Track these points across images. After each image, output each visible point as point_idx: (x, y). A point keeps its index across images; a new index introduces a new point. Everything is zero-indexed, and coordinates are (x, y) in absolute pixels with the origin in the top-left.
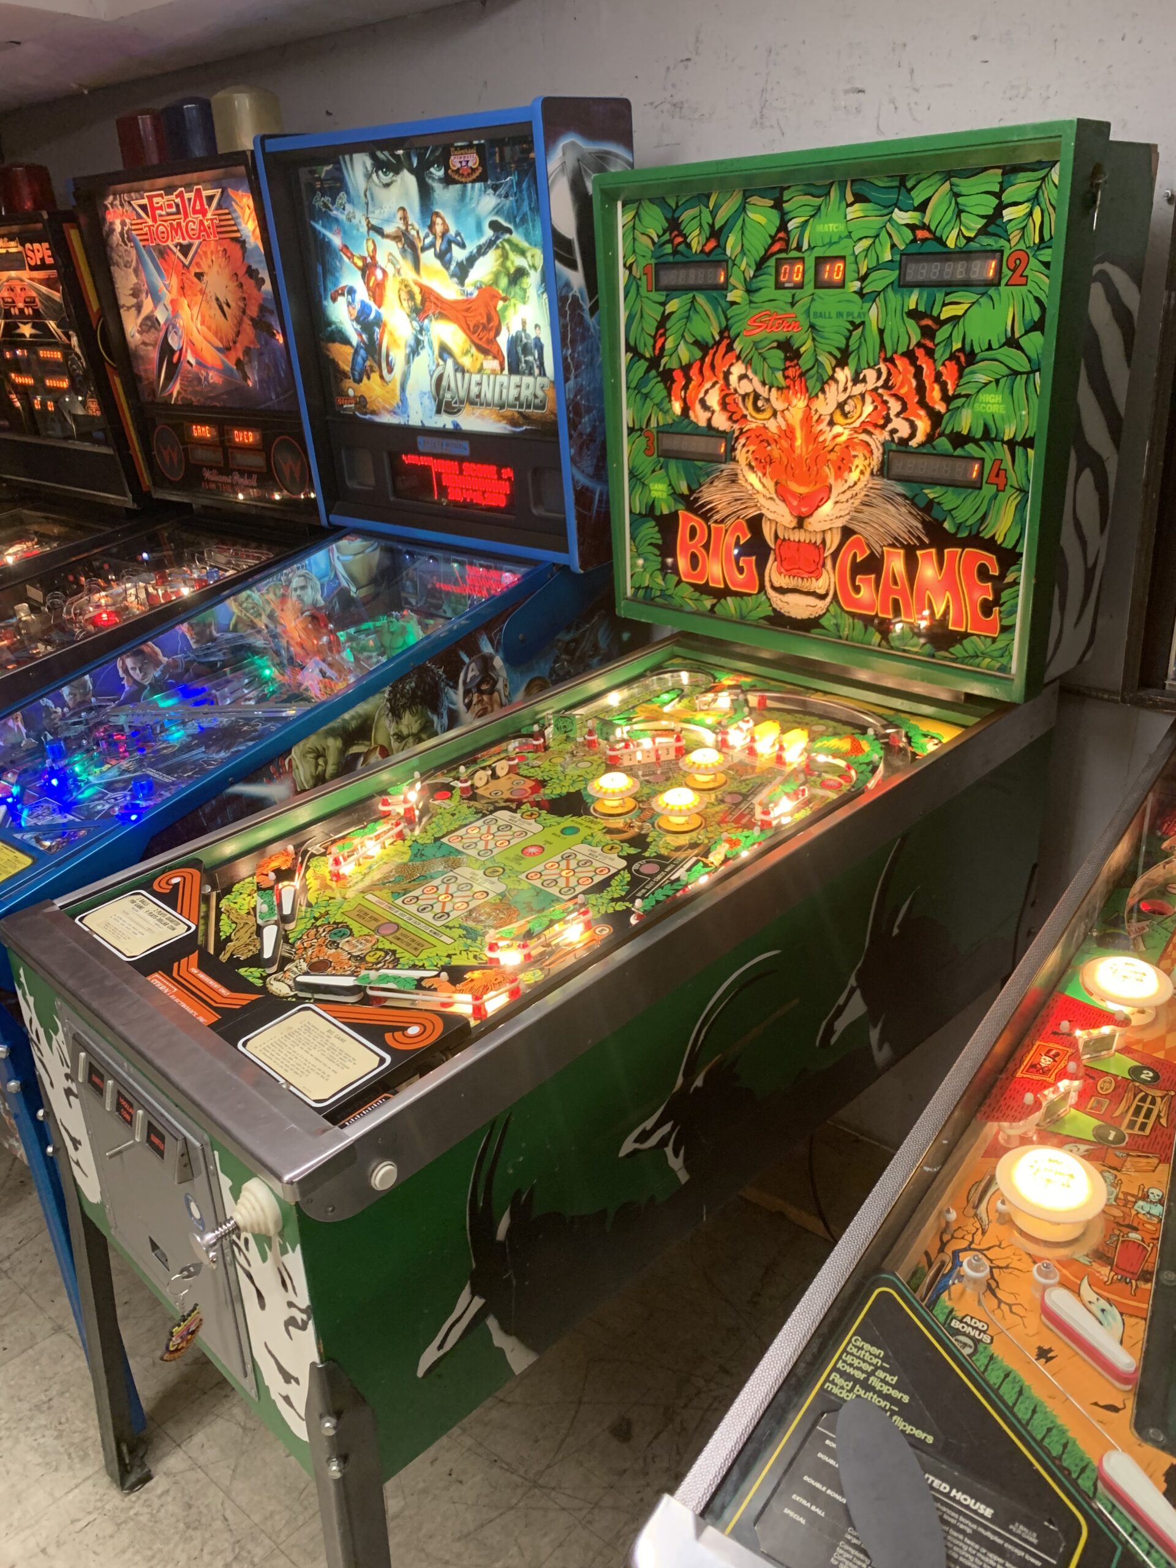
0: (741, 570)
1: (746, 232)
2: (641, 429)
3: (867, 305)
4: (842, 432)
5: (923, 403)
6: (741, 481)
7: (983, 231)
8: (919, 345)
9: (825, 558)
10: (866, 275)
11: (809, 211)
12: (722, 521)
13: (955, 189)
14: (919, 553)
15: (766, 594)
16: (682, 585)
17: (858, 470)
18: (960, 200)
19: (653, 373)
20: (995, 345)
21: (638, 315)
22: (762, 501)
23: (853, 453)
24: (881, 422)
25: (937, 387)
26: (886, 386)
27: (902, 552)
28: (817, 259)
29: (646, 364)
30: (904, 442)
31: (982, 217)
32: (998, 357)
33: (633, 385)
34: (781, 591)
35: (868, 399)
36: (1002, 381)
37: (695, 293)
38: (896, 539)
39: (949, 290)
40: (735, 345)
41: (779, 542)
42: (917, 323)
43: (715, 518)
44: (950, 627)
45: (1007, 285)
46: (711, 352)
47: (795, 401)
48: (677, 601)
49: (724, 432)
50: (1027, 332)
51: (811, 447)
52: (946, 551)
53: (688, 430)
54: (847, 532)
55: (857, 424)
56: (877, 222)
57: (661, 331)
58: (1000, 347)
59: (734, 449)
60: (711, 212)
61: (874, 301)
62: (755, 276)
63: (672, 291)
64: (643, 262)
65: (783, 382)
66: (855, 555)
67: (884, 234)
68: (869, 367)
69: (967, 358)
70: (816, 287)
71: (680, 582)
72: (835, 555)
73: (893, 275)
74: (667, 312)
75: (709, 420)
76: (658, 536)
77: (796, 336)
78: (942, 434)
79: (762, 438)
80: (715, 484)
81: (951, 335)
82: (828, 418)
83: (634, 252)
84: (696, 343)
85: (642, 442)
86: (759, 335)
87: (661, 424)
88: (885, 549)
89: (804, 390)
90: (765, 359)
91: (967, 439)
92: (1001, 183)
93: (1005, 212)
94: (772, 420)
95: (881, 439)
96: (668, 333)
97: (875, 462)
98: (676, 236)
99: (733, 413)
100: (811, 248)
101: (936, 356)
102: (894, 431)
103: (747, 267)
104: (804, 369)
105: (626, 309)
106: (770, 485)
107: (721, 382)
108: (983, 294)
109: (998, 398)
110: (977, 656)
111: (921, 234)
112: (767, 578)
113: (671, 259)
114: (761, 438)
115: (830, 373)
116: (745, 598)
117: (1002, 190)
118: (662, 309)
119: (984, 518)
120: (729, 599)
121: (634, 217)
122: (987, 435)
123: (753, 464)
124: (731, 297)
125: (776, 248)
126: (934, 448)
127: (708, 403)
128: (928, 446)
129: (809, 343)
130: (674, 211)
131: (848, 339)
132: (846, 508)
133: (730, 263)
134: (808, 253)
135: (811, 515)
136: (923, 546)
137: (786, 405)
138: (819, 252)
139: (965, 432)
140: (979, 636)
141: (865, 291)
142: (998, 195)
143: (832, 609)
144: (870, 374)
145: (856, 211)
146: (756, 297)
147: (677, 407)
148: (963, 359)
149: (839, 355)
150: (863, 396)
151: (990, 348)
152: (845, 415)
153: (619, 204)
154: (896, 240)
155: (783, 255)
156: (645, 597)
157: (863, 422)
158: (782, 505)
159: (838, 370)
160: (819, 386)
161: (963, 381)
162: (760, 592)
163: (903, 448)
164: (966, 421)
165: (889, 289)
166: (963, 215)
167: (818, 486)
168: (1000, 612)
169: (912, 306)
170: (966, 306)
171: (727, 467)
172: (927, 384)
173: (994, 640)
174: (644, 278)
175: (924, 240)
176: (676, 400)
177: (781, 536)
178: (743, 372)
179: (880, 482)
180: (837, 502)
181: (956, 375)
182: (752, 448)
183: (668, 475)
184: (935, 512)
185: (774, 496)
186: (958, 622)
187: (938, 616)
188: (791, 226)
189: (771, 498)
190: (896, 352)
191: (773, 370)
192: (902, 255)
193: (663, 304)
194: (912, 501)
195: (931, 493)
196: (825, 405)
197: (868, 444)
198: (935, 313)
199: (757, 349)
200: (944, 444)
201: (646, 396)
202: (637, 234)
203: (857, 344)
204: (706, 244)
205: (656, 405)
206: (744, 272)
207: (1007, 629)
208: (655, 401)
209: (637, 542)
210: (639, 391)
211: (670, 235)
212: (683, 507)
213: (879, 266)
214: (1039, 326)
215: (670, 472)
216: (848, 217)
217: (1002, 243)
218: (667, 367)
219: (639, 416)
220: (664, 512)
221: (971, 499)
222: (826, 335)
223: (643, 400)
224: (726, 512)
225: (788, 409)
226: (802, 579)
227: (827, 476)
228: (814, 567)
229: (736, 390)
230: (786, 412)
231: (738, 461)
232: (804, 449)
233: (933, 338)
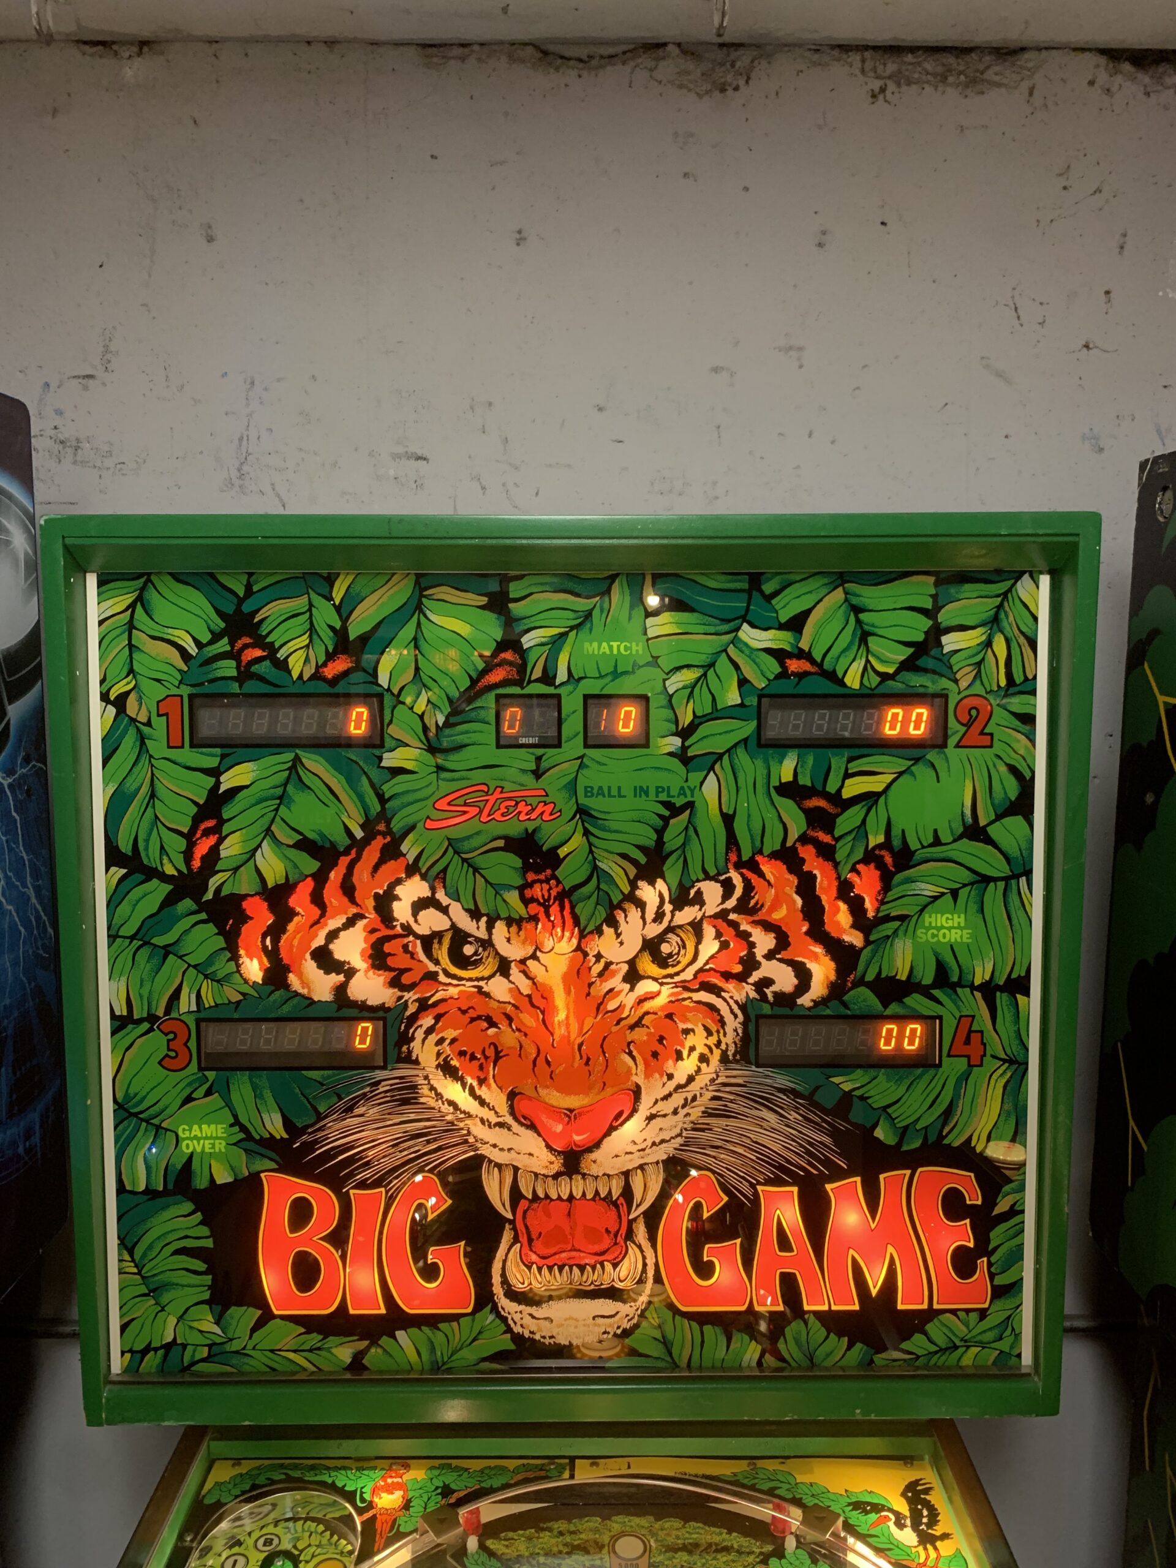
0: (429, 1273)
2: (152, 1018)
3: (695, 777)
4: (657, 991)
5: (818, 933)
6: (428, 1099)
7: (907, 665)
8: (804, 839)
9: (631, 1222)
10: (692, 728)
11: (570, 619)
13: (854, 601)
14: (829, 1187)
15: (495, 1309)
16: (272, 1324)
17: (695, 1055)
18: (862, 616)
19: (187, 904)
20: (946, 837)
21: (145, 789)
22: (479, 1130)
23: (682, 1026)
24: (738, 969)
25: (843, 907)
26: (743, 907)
27: (795, 1189)
28: (586, 697)
29: (167, 888)
30: (785, 1000)
32: (953, 855)
33: (129, 930)
34: (533, 1299)
35: (709, 931)
36: (963, 893)
37: (298, 751)
38: (781, 1168)
39: (856, 752)
40: (404, 848)
41: (523, 1204)
43: (360, 1177)
44: (900, 1307)
45: (958, 746)
46: (344, 861)
47: (548, 943)
48: (258, 1362)
49: (382, 1007)
50: (999, 817)
51: (589, 1022)
52: (882, 1177)
53: (286, 1010)
54: (677, 1168)
55: (688, 975)
56: (705, 644)
57: (211, 823)
58: (955, 841)
59: (405, 1039)
60: (338, 609)
61: (711, 769)
62: (447, 724)
64: (155, 694)
65: (520, 909)
66: (698, 1209)
67: (723, 662)
68: (708, 877)
69: (896, 859)
70: (586, 746)
71: (267, 1316)
73: (748, 728)
74: (223, 788)
75: (341, 990)
76: (205, 1231)
77: (546, 829)
78: (860, 982)
79: (475, 1012)
80: (359, 1110)
81: (864, 822)
82: (625, 968)
83: (131, 671)
84: (305, 845)
85: (157, 1042)
86: (460, 826)
87: (209, 1001)
88: (759, 1188)
89: (569, 921)
90: (476, 870)
91: (910, 986)
92: (935, 597)
93: (945, 639)
94: (499, 979)
95: (740, 997)
96: (226, 828)
97: (730, 1039)
98: (246, 646)
99: (402, 972)
100: (575, 680)
101: (840, 856)
102: (767, 982)
103: (426, 706)
105: (106, 783)
106: (496, 1096)
107: (372, 915)
108: (917, 760)
109: (959, 919)
110: (956, 1347)
111: (794, 665)
112: (496, 1279)
113: (235, 688)
114: (472, 1014)
115: (626, 889)
116: (441, 1326)
117: (937, 608)
118: (209, 780)
119: (948, 1113)
120: (400, 1334)
121: (132, 606)
122: (942, 979)
123: (455, 1063)
124: (391, 760)
125: (495, 677)
126: (845, 1005)
127: (339, 957)
129: (577, 840)
130: (241, 601)
131: (660, 832)
132: (671, 1126)
133: (388, 700)
134: (569, 688)
135: (597, 1145)
136: (837, 1174)
137: (529, 950)
138: (591, 687)
139: (902, 976)
140: (954, 1312)
141: (690, 753)
142: (930, 614)
143: (652, 1316)
144: (712, 891)
145: (665, 623)
146: (452, 761)
147: (254, 969)
148: (888, 860)
149: (642, 859)
150: (696, 927)
151: (937, 842)
152: (662, 961)
153: (92, 580)
154: (749, 672)
155: (513, 690)
156: (162, 1369)
157: (701, 970)
158: (528, 1135)
159: (640, 883)
160: (602, 913)
161: (891, 895)
162: (478, 1308)
163: (786, 1011)
164: (902, 959)
165: (741, 751)
166: (871, 640)
167: (609, 1091)
168: (990, 1265)
169: (787, 776)
170: (889, 778)
171: (390, 1076)
172: (825, 900)
173: (983, 1314)
174: (160, 723)
175: (802, 676)
176: (251, 955)
177: (526, 1191)
178: (427, 893)
179: (740, 1074)
180: (651, 1118)
181: (878, 886)
182: (450, 1034)
183: (229, 1105)
184: (857, 1114)
185: (509, 1120)
186: (913, 1295)
187: (874, 1291)
188: (528, 641)
189: (501, 1125)
190: (760, 852)
191: (498, 889)
192: (760, 697)
193: (215, 773)
194: (811, 1100)
195: (846, 1083)
196: (618, 946)
197: (712, 1007)
198: (832, 788)
199: (456, 852)
200: (864, 998)
201: (167, 951)
202: (139, 638)
203: (680, 840)
204: (325, 664)
205: (195, 967)
206: (421, 717)
207: (1006, 1291)
208: (192, 960)
209: (138, 1252)
210: (146, 943)
211: (232, 643)
212: (274, 1166)
213: (716, 714)
214: (1022, 806)
215: (235, 1097)
216: (651, 633)
217: (945, 683)
218: (225, 892)
219: (145, 992)
220: (219, 1181)
221: (922, 1084)
222: (614, 826)
223: (156, 961)
224: (387, 1163)
225: (533, 956)
226: (582, 1268)
227: (629, 1072)
228: (607, 1242)
229: (407, 929)
230: (529, 963)
231: (416, 1062)
232: (574, 1027)
233: (829, 828)
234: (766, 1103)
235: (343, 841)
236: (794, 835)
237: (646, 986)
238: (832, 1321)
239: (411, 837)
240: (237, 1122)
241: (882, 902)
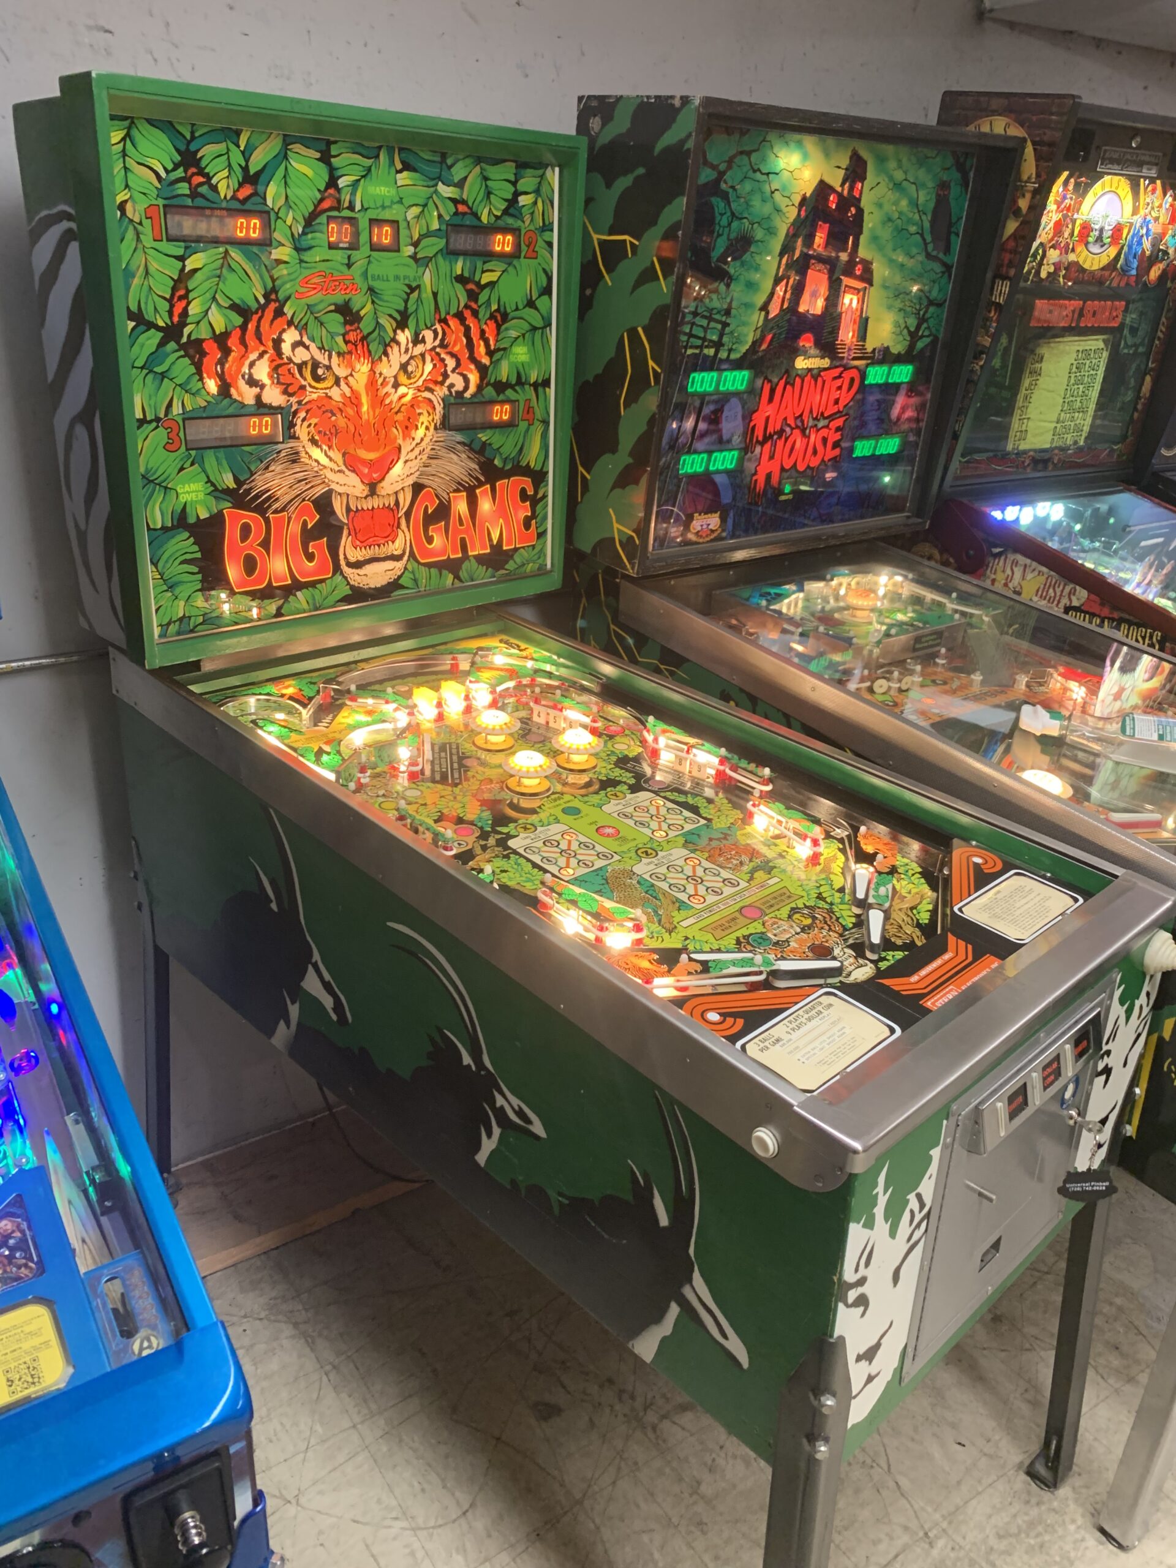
0: (310, 557)
1: (288, 180)
2: (157, 420)
3: (421, 270)
4: (407, 392)
5: (473, 359)
6: (305, 460)
7: (506, 212)
8: (466, 306)
9: (399, 519)
10: (418, 242)
11: (361, 171)
12: (283, 509)
13: (484, 173)
14: (478, 491)
15: (342, 573)
16: (235, 597)
17: (424, 427)
18: (489, 183)
19: (172, 345)
20: (520, 306)
21: (142, 268)
22: (330, 475)
23: (418, 411)
24: (440, 379)
25: (482, 343)
26: (442, 345)
27: (465, 494)
28: (370, 221)
29: (160, 335)
30: (460, 394)
31: (506, 200)
32: (523, 315)
34: (358, 565)
35: (428, 358)
36: (527, 335)
37: (228, 247)
38: (459, 483)
39: (485, 259)
40: (286, 310)
41: (352, 514)
42: (464, 286)
43: (274, 507)
44: (505, 548)
45: (524, 257)
46: (255, 317)
47: (358, 366)
49: (280, 407)
50: (540, 296)
51: (377, 411)
52: (497, 484)
53: (231, 411)
54: (417, 488)
55: (420, 383)
56: (423, 192)
57: (182, 292)
58: (524, 308)
59: (292, 425)
60: (243, 153)
61: (427, 266)
62: (304, 233)
63: (192, 244)
64: (142, 204)
65: (344, 347)
66: (426, 508)
68: (427, 328)
69: (501, 318)
70: (372, 249)
71: (232, 594)
72: (408, 515)
73: (442, 243)
74: (187, 269)
75: (258, 398)
76: (196, 548)
77: (354, 299)
78: (488, 384)
79: (324, 407)
80: (271, 469)
81: (489, 297)
82: (392, 380)
83: (127, 186)
84: (234, 307)
85: (161, 435)
86: (313, 297)
87: (189, 408)
89: (367, 354)
90: (322, 324)
91: (507, 385)
92: (516, 175)
93: (520, 199)
94: (335, 388)
95: (441, 395)
96: (191, 296)
97: (438, 417)
98: (193, 174)
99: (288, 385)
100: (364, 209)
101: (481, 316)
102: (452, 386)
103: (292, 220)
104: (365, 332)
106: (337, 456)
107: (271, 351)
108: (509, 264)
109: (525, 350)
110: (525, 564)
111: (462, 208)
112: (341, 557)
113: (189, 202)
114: (323, 409)
115: (392, 335)
116: (318, 586)
117: (517, 181)
118: (179, 264)
119: (521, 449)
120: (299, 594)
121: (123, 139)
122: (520, 382)
123: (317, 437)
124: (277, 253)
125: (326, 205)
126: (483, 396)
127: (256, 377)
128: (479, 396)
129: (369, 307)
130: (189, 143)
131: (406, 301)
132: (415, 465)
133: (272, 216)
134: (362, 214)
135: (383, 479)
136: (481, 484)
137: (349, 371)
138: (372, 214)
139: (504, 380)
140: (523, 548)
141: (419, 256)
142: (514, 183)
143: (409, 567)
144: (428, 335)
145: (404, 178)
146: (306, 256)
147: (212, 385)
148: (499, 318)
149: (399, 318)
150: (423, 355)
151: (517, 309)
152: (408, 376)
154: (443, 212)
155: (335, 213)
156: (179, 632)
157: (425, 380)
158: (353, 476)
159: (398, 331)
160: (381, 349)
161: (500, 337)
162: (334, 574)
163: (459, 401)
164: (504, 372)
165: (439, 256)
166: (492, 196)
167: (388, 449)
168: (536, 523)
169: (459, 272)
170: (499, 274)
171: (285, 447)
172: (475, 340)
173: (533, 547)
174: (147, 224)
175: (464, 214)
176: (210, 378)
177: (353, 507)
178: (299, 338)
179: (442, 435)
180: (406, 462)
181: (495, 332)
182: (314, 421)
183: (204, 471)
184: (488, 453)
185: (343, 468)
186: (509, 543)
187: (495, 542)
188: (341, 183)
189: (340, 471)
191: (332, 335)
192: (447, 225)
193: (182, 259)
194: (469, 446)
195: (483, 437)
196: (389, 368)
197: (430, 401)
198: (477, 279)
199: (312, 313)
200: (489, 392)
201: (163, 375)
202: (130, 163)
203: (414, 307)
204: (238, 190)
205: (180, 385)
206: (290, 227)
207: (541, 535)
208: (178, 381)
209: (160, 565)
210: (151, 371)
211: (185, 171)
212: (230, 505)
213: (429, 234)
214: (547, 291)
215: (207, 466)
216: (399, 184)
217: (519, 223)
218: (193, 338)
219: (152, 403)
220: (202, 517)
221: (511, 436)
222: (386, 298)
223: (157, 382)
224: (287, 498)
225: (351, 375)
226: (379, 546)
227: (396, 438)
228: (389, 530)
229: (290, 360)
230: (350, 378)
231: (298, 438)
232: (371, 413)
233: (476, 301)
234: (451, 449)
235: (254, 306)
236: (462, 305)
237: (402, 390)
238: (480, 559)
239: (288, 304)
240: (209, 481)
241: (497, 341)
